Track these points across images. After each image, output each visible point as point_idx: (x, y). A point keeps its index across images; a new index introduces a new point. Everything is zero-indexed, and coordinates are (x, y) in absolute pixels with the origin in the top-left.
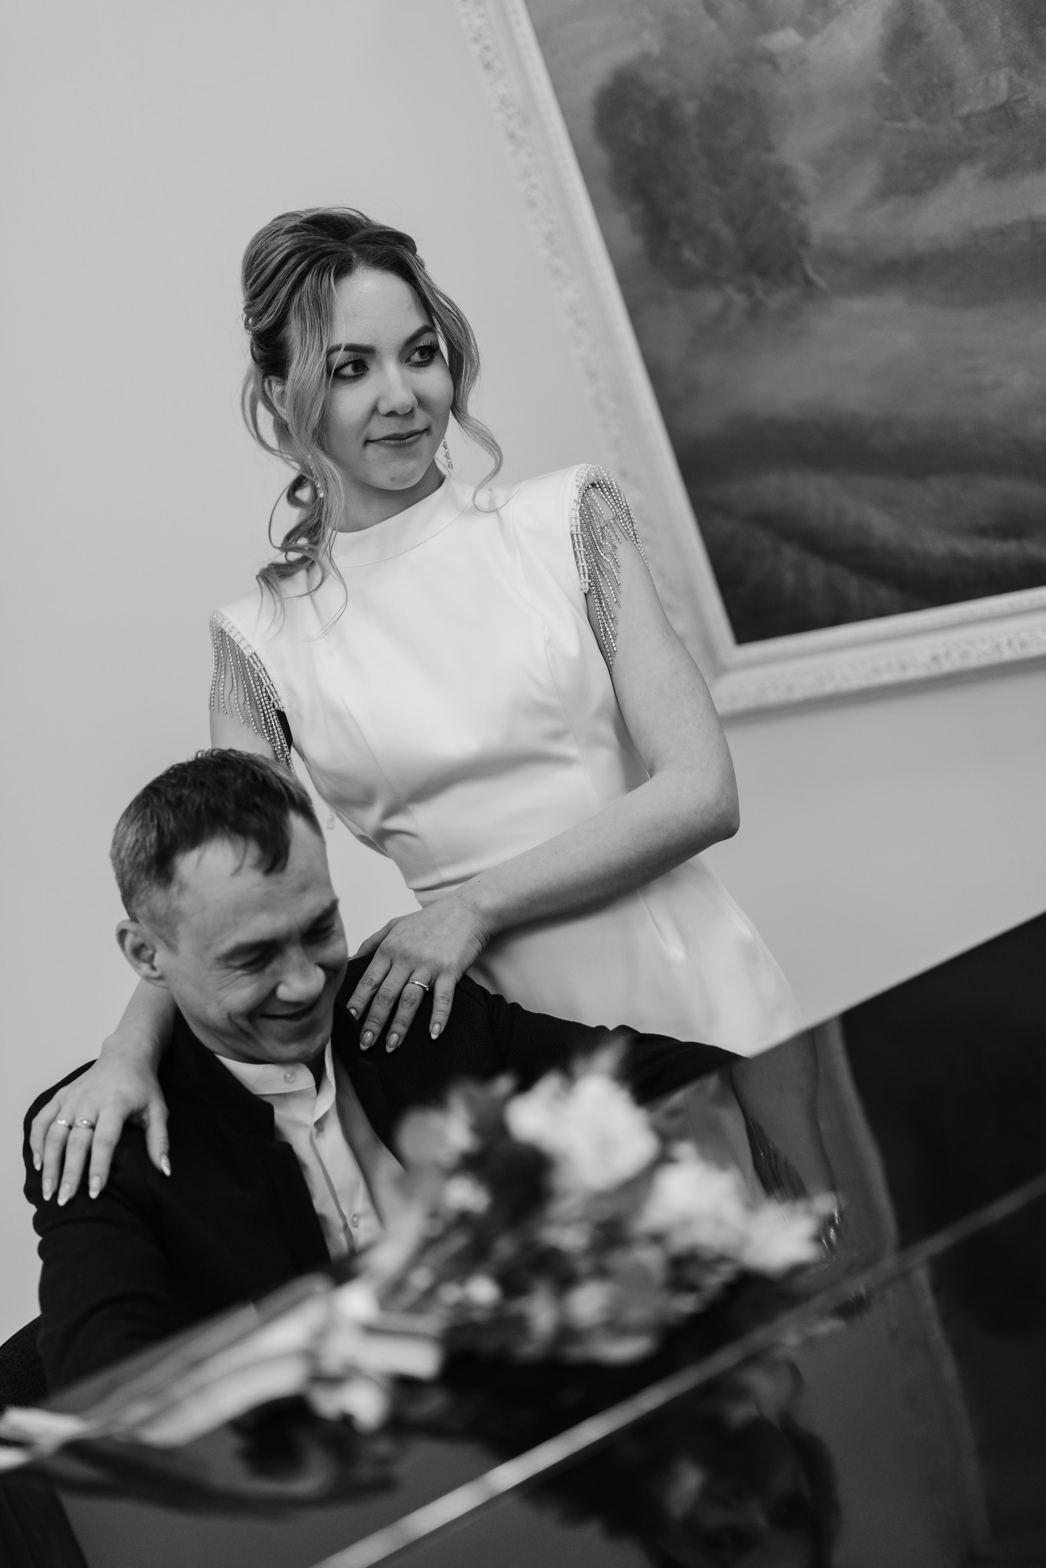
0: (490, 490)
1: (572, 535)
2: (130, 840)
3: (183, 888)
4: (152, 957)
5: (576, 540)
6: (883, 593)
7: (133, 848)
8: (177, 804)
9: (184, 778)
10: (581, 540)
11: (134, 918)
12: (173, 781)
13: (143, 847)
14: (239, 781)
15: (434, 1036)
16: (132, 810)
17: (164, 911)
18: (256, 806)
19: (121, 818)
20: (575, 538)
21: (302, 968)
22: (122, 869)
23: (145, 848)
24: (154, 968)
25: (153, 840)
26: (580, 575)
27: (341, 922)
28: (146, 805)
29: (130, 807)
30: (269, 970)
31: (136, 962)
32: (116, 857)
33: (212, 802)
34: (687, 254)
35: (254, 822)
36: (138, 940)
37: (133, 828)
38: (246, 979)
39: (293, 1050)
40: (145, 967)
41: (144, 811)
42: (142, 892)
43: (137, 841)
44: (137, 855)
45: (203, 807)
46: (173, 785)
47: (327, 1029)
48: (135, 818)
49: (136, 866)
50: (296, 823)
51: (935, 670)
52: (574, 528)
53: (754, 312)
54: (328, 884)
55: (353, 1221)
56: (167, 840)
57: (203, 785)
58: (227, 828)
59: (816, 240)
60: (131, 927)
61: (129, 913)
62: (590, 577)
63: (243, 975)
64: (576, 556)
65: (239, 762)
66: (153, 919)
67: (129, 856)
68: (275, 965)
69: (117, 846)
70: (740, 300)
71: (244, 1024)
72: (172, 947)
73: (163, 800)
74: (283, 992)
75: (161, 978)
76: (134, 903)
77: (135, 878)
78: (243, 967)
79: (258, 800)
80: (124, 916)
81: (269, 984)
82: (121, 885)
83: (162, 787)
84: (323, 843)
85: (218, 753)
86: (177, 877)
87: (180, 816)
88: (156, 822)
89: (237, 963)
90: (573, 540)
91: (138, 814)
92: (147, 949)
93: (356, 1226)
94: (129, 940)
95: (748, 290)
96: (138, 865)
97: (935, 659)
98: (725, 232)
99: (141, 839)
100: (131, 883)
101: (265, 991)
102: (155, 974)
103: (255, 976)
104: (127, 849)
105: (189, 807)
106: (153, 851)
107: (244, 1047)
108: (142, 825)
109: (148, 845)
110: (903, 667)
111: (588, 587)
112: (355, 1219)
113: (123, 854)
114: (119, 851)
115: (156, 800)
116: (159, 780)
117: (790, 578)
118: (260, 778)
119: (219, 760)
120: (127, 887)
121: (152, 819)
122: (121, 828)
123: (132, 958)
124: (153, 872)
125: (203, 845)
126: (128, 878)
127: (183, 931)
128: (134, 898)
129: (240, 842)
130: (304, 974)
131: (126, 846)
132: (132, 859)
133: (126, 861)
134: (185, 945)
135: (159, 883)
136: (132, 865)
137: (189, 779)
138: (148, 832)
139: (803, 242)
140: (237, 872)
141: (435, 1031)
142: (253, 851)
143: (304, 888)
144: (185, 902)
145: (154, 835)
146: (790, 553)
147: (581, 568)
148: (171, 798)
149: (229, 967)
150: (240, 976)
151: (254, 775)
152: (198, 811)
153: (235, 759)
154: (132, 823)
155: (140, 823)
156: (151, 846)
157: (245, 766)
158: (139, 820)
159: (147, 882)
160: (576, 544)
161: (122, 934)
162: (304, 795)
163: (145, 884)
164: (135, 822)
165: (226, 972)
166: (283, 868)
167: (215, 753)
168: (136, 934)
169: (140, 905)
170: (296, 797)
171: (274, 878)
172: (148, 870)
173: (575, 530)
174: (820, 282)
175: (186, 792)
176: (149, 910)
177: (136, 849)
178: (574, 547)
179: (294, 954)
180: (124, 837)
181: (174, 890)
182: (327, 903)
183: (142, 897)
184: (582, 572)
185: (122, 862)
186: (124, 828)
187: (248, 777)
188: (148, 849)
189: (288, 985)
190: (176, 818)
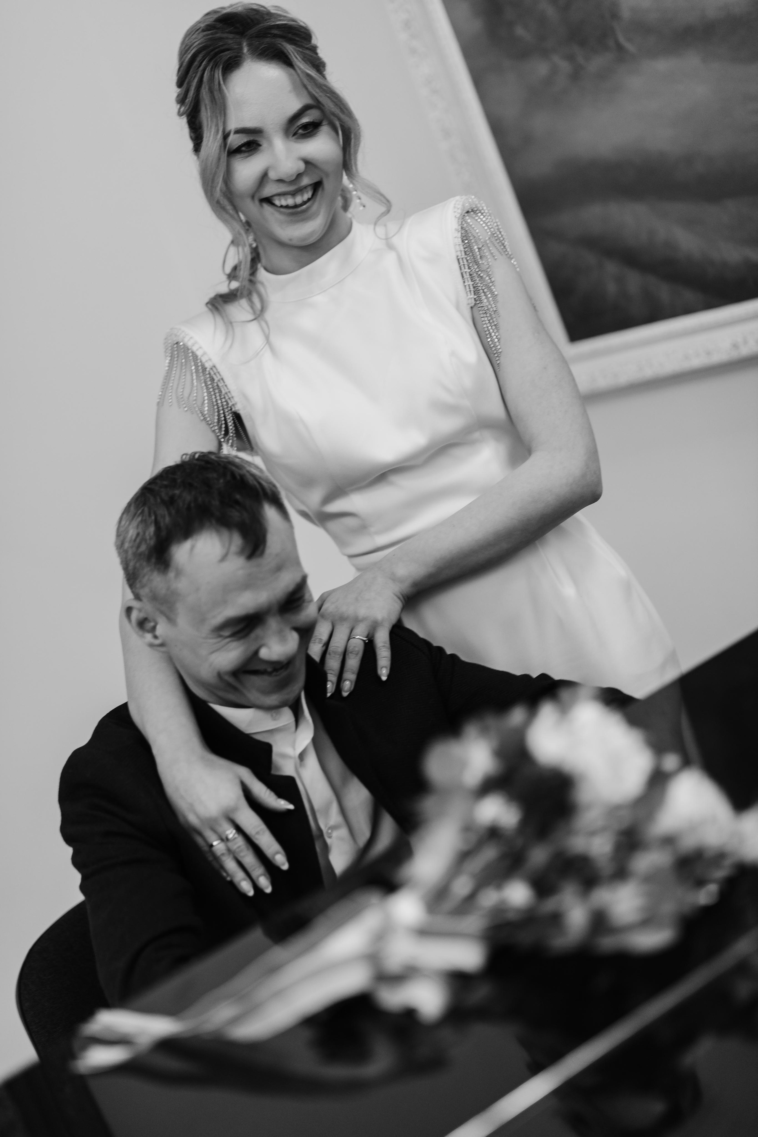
0: (385, 226)
1: (458, 260)
2: (132, 532)
3: (179, 573)
4: (154, 629)
5: (462, 263)
6: (689, 296)
7: (135, 540)
8: (170, 502)
9: (174, 480)
10: (466, 263)
11: (137, 597)
12: (165, 483)
13: (143, 539)
14: (221, 481)
15: (384, 678)
16: (132, 508)
17: (163, 591)
18: (237, 502)
19: (123, 514)
20: (461, 261)
21: (280, 633)
22: (126, 558)
23: (146, 540)
24: (156, 637)
25: (152, 533)
26: (467, 293)
27: (309, 591)
28: (144, 504)
29: (129, 505)
30: (253, 635)
31: (141, 633)
32: (120, 546)
33: (200, 500)
34: (520, 31)
35: (235, 514)
36: (142, 615)
37: (135, 523)
38: (234, 644)
39: (273, 699)
40: (149, 637)
41: (142, 509)
42: (144, 576)
43: (138, 534)
44: (138, 547)
45: (192, 505)
46: (166, 486)
47: (301, 681)
48: (135, 514)
49: (138, 556)
50: (270, 513)
51: (735, 355)
52: (459, 254)
53: (576, 75)
54: (297, 563)
55: (327, 832)
56: (164, 533)
57: (191, 485)
58: (214, 522)
59: (626, 13)
60: (135, 604)
61: (133, 592)
62: (475, 294)
63: (230, 642)
64: (463, 277)
65: (219, 464)
66: (154, 598)
67: (132, 547)
68: (258, 631)
69: (121, 538)
70: (565, 66)
71: (231, 680)
72: (171, 620)
73: (159, 500)
74: (264, 653)
75: (162, 645)
76: (138, 585)
77: (138, 565)
78: (233, 635)
79: (238, 497)
80: (130, 595)
81: (253, 648)
82: (126, 569)
83: (157, 488)
84: (291, 527)
85: (199, 456)
86: (173, 564)
87: (173, 512)
88: (153, 518)
89: (226, 633)
90: (459, 263)
91: (138, 510)
92: (150, 621)
93: (330, 837)
94: (135, 615)
95: (571, 58)
96: (140, 554)
97: (735, 346)
98: (551, 12)
99: (141, 534)
100: (135, 568)
101: (250, 653)
102: (157, 642)
103: (242, 641)
104: (130, 541)
105: (181, 504)
106: (152, 542)
107: (232, 697)
108: (142, 521)
109: (148, 537)
110: (708, 353)
111: (473, 302)
112: (330, 831)
113: (126, 545)
114: (122, 544)
115: (152, 499)
116: (153, 482)
117: (611, 288)
118: (238, 477)
119: (203, 463)
120: (131, 572)
121: (150, 516)
122: (123, 523)
123: (137, 629)
124: (153, 560)
125: (195, 537)
126: (132, 564)
127: (181, 610)
128: (138, 581)
129: (225, 533)
130: (283, 639)
131: (128, 538)
132: (134, 549)
133: (130, 552)
134: (183, 620)
135: (159, 570)
136: (135, 554)
137: (179, 481)
138: (147, 527)
139: (615, 15)
140: (224, 558)
141: (384, 674)
142: (237, 540)
143: (279, 568)
144: (182, 585)
145: (152, 529)
146: (611, 268)
147: (467, 287)
148: (166, 498)
149: (220, 636)
150: (228, 643)
151: (233, 475)
152: (189, 508)
153: (216, 461)
154: (133, 519)
155: (140, 519)
156: (151, 539)
157: (225, 468)
158: (139, 516)
159: (149, 569)
160: (462, 266)
161: (129, 610)
162: (274, 489)
163: (147, 570)
164: (135, 519)
165: (219, 639)
166: (262, 553)
167: (197, 456)
168: (140, 610)
169: (143, 587)
170: (269, 491)
171: (255, 562)
172: (149, 559)
173: (460, 255)
174: (630, 47)
175: (177, 492)
176: (151, 591)
177: (138, 540)
178: (461, 269)
179: (273, 623)
180: (127, 531)
181: (171, 574)
182: (298, 579)
183: (145, 580)
184: (468, 290)
185: (126, 552)
186: (126, 523)
187: (229, 477)
188: (148, 542)
189: (269, 648)
190: (170, 514)
